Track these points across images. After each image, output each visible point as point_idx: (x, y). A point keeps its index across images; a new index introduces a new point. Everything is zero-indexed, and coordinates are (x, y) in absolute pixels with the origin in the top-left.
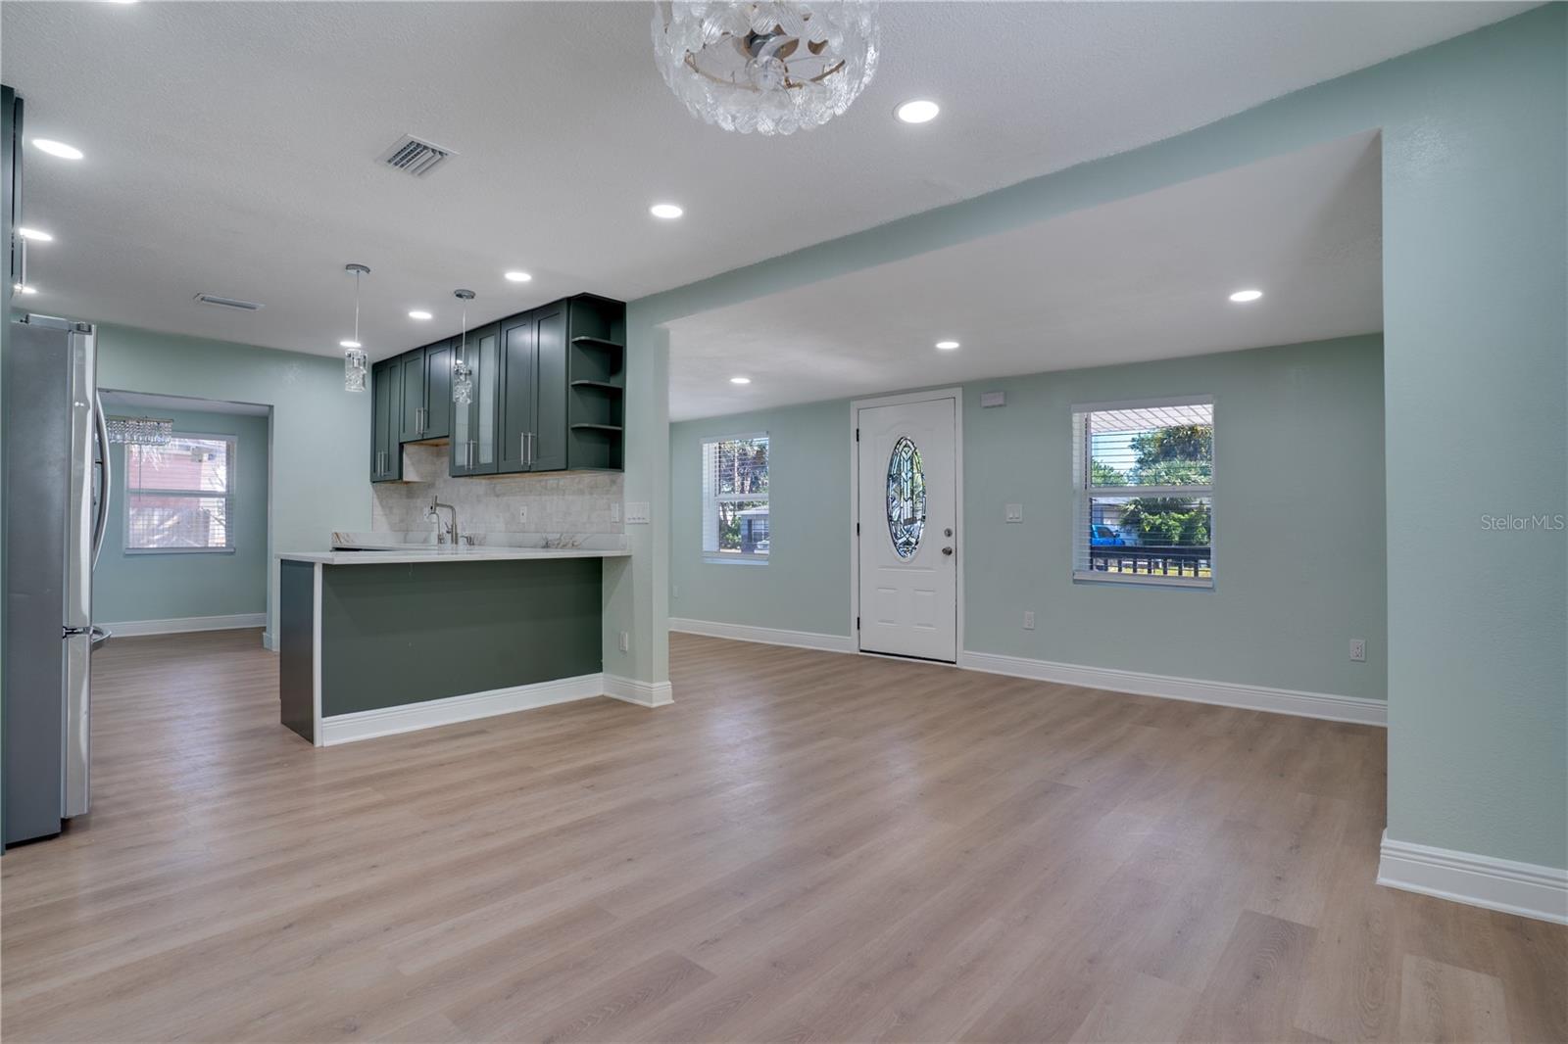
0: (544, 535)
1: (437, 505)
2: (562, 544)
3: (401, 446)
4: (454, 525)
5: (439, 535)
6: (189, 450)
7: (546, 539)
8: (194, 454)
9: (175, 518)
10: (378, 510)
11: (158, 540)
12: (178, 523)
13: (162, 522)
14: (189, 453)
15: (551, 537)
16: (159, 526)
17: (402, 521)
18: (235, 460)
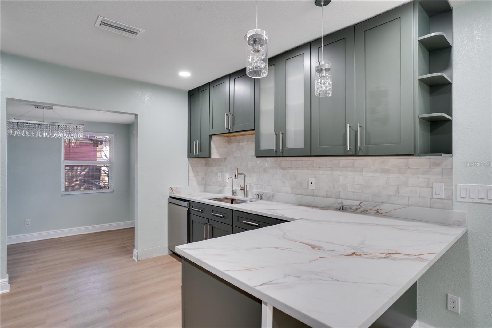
0: (339, 201)
1: (238, 173)
2: (362, 209)
3: (210, 136)
4: (245, 186)
5: (233, 190)
6: (92, 141)
7: (342, 203)
8: (94, 143)
9: (87, 170)
10: (192, 173)
11: (80, 179)
12: (88, 173)
13: (81, 172)
14: (92, 142)
15: (346, 203)
16: (80, 173)
17: (203, 179)
18: (113, 145)
